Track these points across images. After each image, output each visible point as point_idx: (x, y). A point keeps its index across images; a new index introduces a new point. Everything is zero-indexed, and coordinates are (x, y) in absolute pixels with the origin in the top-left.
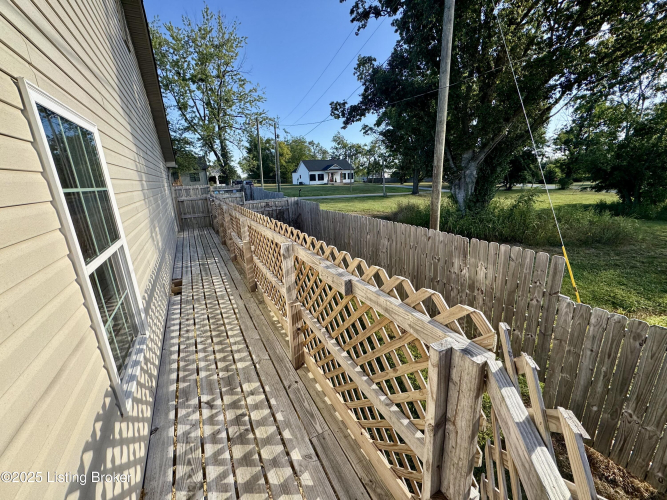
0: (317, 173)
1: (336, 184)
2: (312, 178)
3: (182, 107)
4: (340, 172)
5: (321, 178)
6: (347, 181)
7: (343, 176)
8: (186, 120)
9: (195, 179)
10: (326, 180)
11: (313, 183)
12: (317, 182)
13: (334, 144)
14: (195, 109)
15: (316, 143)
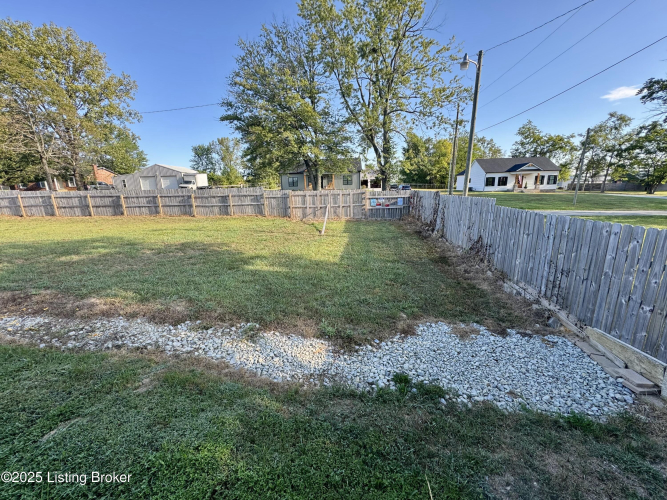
0: (497, 176)
1: (526, 192)
2: (490, 182)
3: (345, 93)
4: (535, 174)
5: (503, 182)
6: (545, 186)
7: (539, 180)
8: (348, 107)
9: (347, 182)
10: (510, 185)
11: (490, 189)
12: (496, 189)
13: (519, 138)
14: (359, 94)
15: (488, 139)
